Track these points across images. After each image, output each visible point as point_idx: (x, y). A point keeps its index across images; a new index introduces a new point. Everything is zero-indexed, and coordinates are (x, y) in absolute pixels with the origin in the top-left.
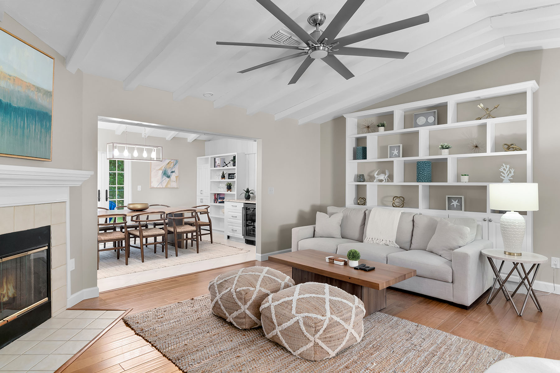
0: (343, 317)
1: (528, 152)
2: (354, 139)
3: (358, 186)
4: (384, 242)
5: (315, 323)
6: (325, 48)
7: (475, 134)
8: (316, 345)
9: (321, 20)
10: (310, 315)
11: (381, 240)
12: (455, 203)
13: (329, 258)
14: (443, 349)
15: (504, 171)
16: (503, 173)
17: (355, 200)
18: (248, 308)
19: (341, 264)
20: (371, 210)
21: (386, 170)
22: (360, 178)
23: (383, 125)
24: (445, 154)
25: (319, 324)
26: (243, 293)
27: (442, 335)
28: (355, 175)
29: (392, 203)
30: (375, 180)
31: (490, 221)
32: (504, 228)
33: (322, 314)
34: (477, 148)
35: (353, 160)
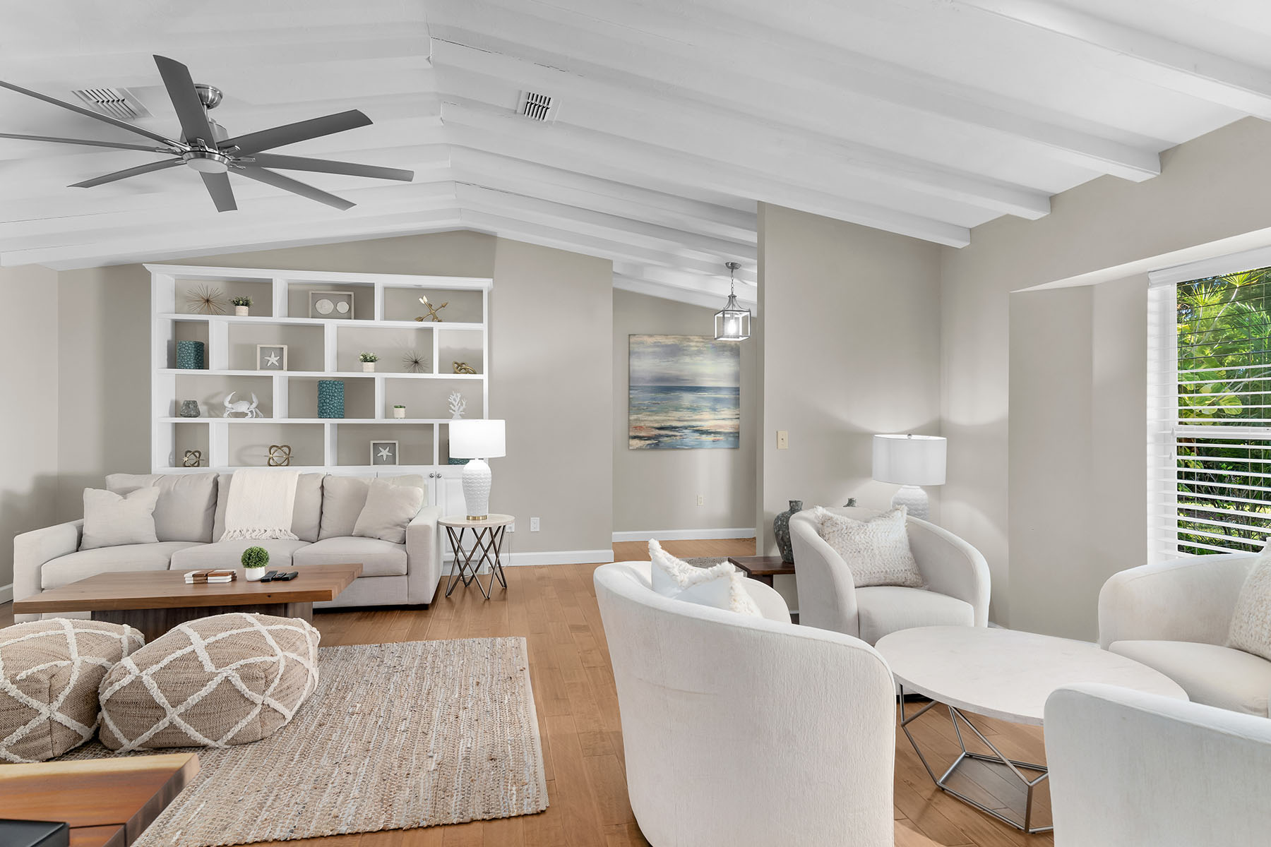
0: (299, 651)
1: (484, 377)
2: (170, 321)
3: (176, 425)
4: (269, 533)
5: (265, 670)
6: (224, 160)
7: (411, 342)
8: (266, 707)
9: (212, 101)
10: (251, 660)
11: (263, 531)
12: (385, 453)
13: (194, 576)
14: (430, 659)
15: (454, 402)
16: (453, 405)
17: (171, 457)
18: (59, 708)
19: (227, 581)
20: (232, 476)
21: (253, 395)
22: (186, 408)
23: (246, 304)
24: (368, 371)
25: (270, 671)
26: (44, 678)
27: (419, 646)
28: (172, 402)
29: (268, 458)
30: (226, 415)
31: (439, 477)
32: (468, 483)
33: (270, 654)
34: (416, 364)
35: (168, 368)
